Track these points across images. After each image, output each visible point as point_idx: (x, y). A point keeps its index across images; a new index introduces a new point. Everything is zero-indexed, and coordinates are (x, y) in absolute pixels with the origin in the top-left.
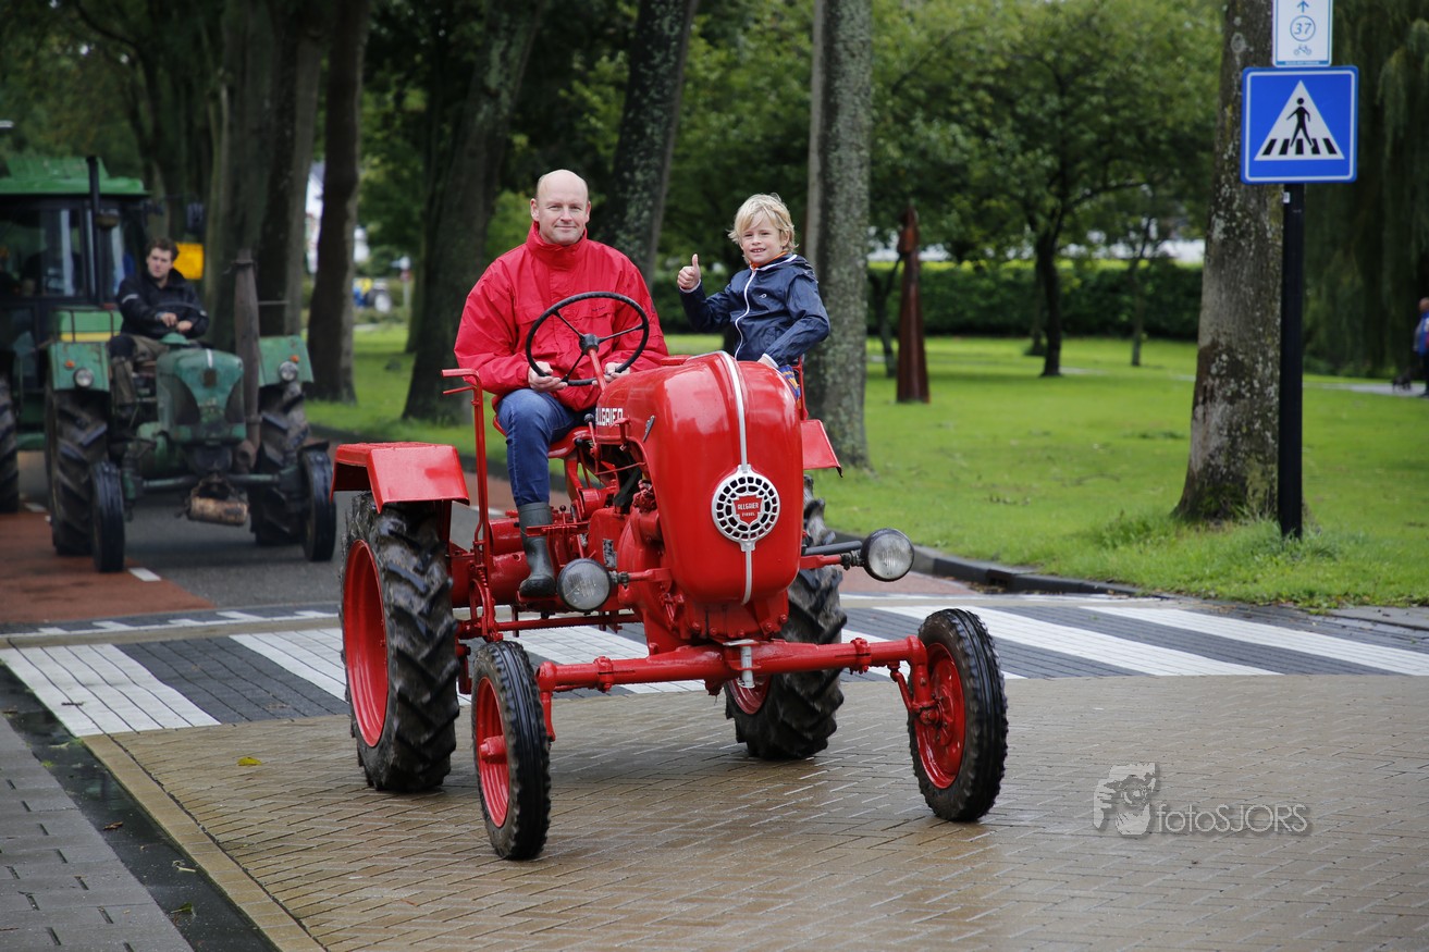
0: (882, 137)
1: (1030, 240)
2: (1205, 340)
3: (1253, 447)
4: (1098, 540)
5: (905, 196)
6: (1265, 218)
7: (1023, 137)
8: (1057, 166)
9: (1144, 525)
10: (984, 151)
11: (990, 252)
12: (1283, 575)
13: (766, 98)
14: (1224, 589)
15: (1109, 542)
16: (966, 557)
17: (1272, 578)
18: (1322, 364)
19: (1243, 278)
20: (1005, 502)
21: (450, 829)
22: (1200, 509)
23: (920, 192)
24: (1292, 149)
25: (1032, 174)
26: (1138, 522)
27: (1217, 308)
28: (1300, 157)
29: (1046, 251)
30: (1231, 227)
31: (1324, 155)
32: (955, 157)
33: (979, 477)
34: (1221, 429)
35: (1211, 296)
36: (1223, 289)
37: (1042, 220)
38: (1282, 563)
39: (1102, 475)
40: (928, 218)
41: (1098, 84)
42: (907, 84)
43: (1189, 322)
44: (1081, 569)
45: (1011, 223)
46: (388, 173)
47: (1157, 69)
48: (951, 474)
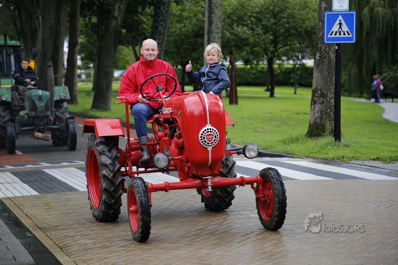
0: (225, 30)
1: (266, 59)
2: (314, 87)
3: (327, 116)
4: (285, 142)
5: (231, 47)
6: (330, 53)
7: (264, 31)
8: (273, 39)
9: (297, 138)
10: (253, 34)
11: (255, 62)
13: (193, 19)
14: (319, 156)
15: (287, 143)
17: (333, 153)
18: (346, 94)
19: (325, 70)
20: (259, 132)
22: (313, 134)
23: (235, 46)
24: (338, 34)
25: (266, 41)
27: (317, 78)
28: (340, 36)
29: (270, 62)
30: (321, 56)
31: (347, 35)
32: (245, 36)
33: (252, 125)
34: (318, 112)
35: (316, 75)
36: (319, 72)
37: (269, 54)
38: (335, 149)
39: (286, 124)
40: (238, 53)
41: (285, 16)
42: (232, 16)
43: (310, 82)
44: (280, 150)
45: (261, 54)
46: (87, 40)
47: (301, 12)
48: (244, 124)
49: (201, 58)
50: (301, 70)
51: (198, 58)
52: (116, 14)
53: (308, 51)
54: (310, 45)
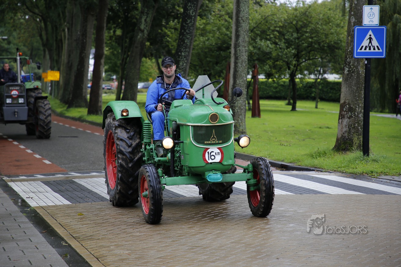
1: (288, 72)
2: (342, 101)
3: (355, 131)
4: (312, 156)
5: (254, 60)
6: (359, 67)
7: (287, 45)
8: (296, 53)
10: (276, 48)
11: (277, 76)
12: (364, 167)
13: (216, 33)
14: (348, 170)
15: (315, 157)
16: (275, 160)
17: (361, 168)
19: (353, 84)
20: (284, 145)
21: (138, 234)
22: (340, 148)
23: (258, 59)
24: (368, 49)
25: (289, 55)
26: (323, 151)
27: (346, 92)
28: (370, 51)
29: (292, 76)
30: (350, 70)
31: (377, 50)
32: (268, 50)
33: (276, 138)
34: (346, 126)
35: (344, 89)
36: (347, 87)
37: (292, 67)
38: (364, 163)
39: (310, 138)
40: (260, 67)
41: (308, 30)
42: (255, 30)
43: (331, 96)
44: (307, 164)
45: (283, 68)
46: (111, 52)
47: (324, 26)
48: (268, 137)
49: (224, 72)
50: (322, 85)
51: (221, 72)
52: (142, 27)
53: (330, 65)
54: (333, 60)
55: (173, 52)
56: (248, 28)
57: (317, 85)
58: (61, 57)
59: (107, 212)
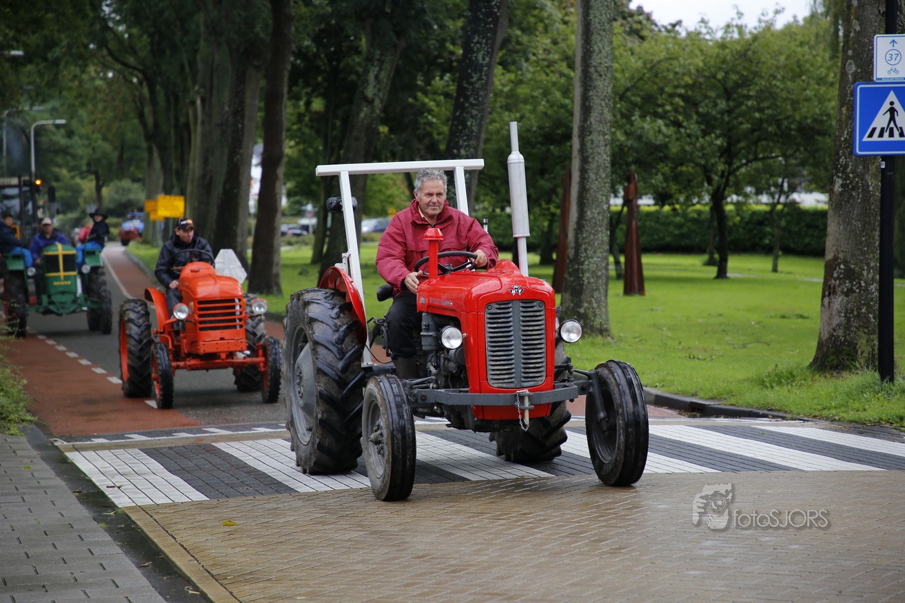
0: (615, 127)
1: (708, 191)
2: (829, 256)
3: (861, 324)
4: (761, 383)
5: (628, 164)
6: (868, 177)
7: (703, 127)
8: (725, 144)
10: (679, 136)
11: (681, 200)
12: (882, 406)
13: (540, 103)
14: (844, 415)
15: (768, 385)
16: (676, 394)
17: (875, 408)
19: (854, 216)
20: (699, 359)
22: (826, 364)
23: (637, 162)
24: (887, 134)
25: (708, 150)
26: (787, 372)
27: (837, 235)
28: (892, 139)
29: (718, 199)
30: (846, 184)
32: (660, 140)
33: (680, 343)
34: (840, 312)
35: (833, 228)
36: (841, 222)
37: (716, 178)
38: (882, 398)
39: (758, 342)
40: (643, 178)
41: (751, 93)
42: (629, 94)
43: (809, 244)
44: (751, 402)
45: (695, 181)
46: (300, 151)
47: (789, 83)
48: (662, 340)
49: (560, 191)
50: (788, 218)
51: (553, 191)
52: (370, 92)
53: (805, 172)
54: (811, 161)
55: (442, 147)
56: (610, 90)
57: (776, 217)
58: (188, 163)
59: (288, 519)
